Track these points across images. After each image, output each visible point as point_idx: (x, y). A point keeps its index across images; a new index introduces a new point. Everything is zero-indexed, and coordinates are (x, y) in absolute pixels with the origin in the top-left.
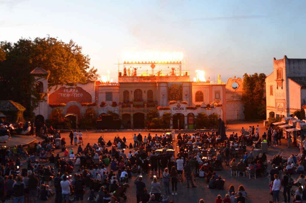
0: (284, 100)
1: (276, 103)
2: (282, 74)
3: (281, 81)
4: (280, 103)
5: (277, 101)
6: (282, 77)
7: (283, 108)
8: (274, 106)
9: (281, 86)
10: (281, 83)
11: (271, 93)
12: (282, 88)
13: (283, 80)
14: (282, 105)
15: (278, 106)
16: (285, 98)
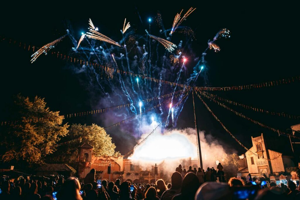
0: (267, 166)
1: (259, 170)
2: (261, 147)
3: (262, 152)
4: (262, 169)
5: (259, 168)
6: (262, 149)
7: (267, 173)
8: (257, 172)
9: (262, 156)
10: (262, 154)
11: (253, 163)
12: (263, 157)
13: (263, 151)
14: (266, 170)
15: (261, 172)
16: (268, 164)
